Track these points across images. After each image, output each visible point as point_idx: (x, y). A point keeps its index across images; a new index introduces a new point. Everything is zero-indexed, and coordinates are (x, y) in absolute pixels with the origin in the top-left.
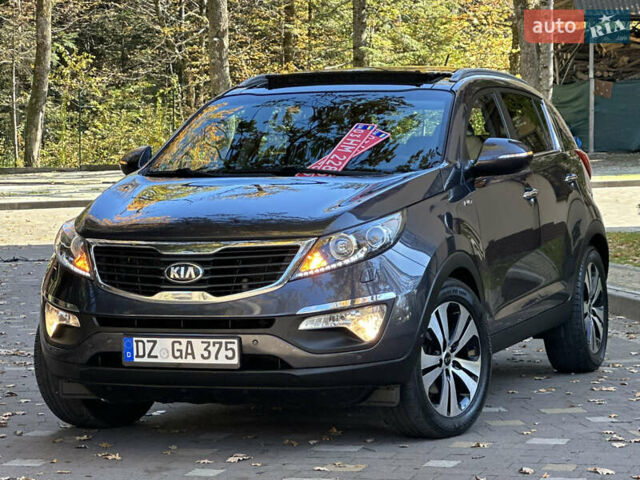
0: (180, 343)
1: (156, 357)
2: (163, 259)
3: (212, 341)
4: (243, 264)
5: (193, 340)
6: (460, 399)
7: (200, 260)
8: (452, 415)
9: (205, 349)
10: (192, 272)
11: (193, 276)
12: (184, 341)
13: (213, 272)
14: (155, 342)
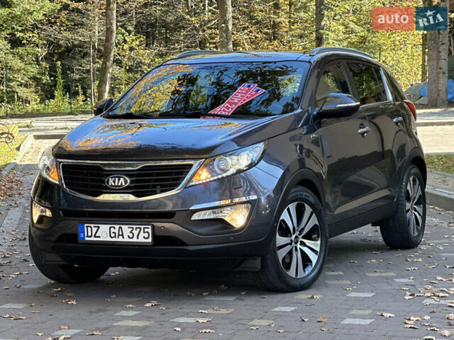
0: (114, 228)
1: (99, 237)
2: (105, 173)
3: (134, 227)
4: (156, 176)
5: (123, 226)
6: (305, 266)
7: (129, 174)
8: (298, 277)
9: (131, 232)
10: (122, 182)
11: (124, 184)
12: (117, 227)
13: (137, 181)
14: (99, 227)
